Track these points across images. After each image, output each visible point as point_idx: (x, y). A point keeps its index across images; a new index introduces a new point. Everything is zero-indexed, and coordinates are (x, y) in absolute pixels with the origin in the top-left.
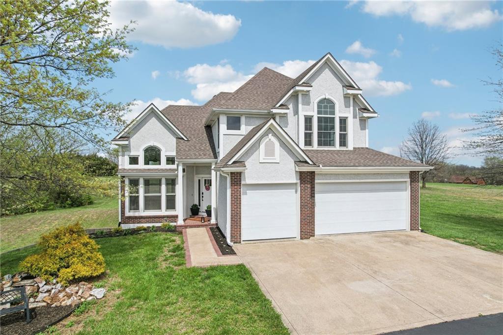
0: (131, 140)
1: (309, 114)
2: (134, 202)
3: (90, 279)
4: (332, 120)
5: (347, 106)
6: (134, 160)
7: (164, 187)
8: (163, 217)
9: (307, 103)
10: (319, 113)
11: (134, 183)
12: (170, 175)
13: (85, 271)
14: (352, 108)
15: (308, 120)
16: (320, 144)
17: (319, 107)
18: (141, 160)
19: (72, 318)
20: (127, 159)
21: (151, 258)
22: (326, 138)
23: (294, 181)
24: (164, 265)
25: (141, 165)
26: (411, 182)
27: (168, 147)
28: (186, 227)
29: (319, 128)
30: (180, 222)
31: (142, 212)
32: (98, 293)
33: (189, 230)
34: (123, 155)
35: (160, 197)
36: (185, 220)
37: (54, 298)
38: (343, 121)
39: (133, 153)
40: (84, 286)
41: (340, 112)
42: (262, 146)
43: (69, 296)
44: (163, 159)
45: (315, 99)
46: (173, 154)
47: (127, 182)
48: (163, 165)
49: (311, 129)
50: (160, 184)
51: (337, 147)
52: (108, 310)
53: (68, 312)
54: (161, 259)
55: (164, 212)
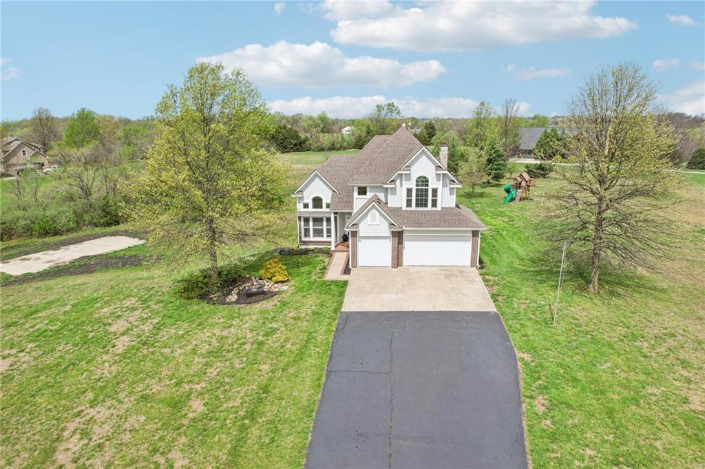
0: (304, 193)
1: (409, 187)
2: (307, 231)
3: (282, 282)
4: (427, 191)
5: (438, 180)
6: (306, 206)
7: (325, 223)
8: (324, 242)
9: (409, 179)
10: (417, 186)
11: (307, 220)
12: (328, 215)
13: (281, 279)
14: (441, 182)
15: (409, 191)
16: (417, 206)
17: (417, 181)
18: (311, 205)
19: (277, 296)
20: (302, 205)
21: (309, 273)
22: (422, 202)
23: (388, 235)
24: (314, 277)
25: (311, 209)
26: (473, 236)
27: (327, 197)
28: (336, 251)
29: (417, 195)
30: (333, 248)
31: (312, 238)
32: (285, 288)
33: (337, 253)
34: (299, 203)
35: (322, 229)
36: (336, 247)
37: (270, 288)
38: (435, 191)
39: (305, 202)
40: (280, 285)
41: (432, 184)
42: (369, 216)
43: (276, 288)
44: (324, 205)
45: (414, 178)
46: (329, 202)
47: (302, 219)
48: (324, 209)
49: (411, 197)
50: (322, 222)
51: (430, 207)
52: (288, 294)
53: (276, 294)
54: (314, 273)
55: (325, 239)
